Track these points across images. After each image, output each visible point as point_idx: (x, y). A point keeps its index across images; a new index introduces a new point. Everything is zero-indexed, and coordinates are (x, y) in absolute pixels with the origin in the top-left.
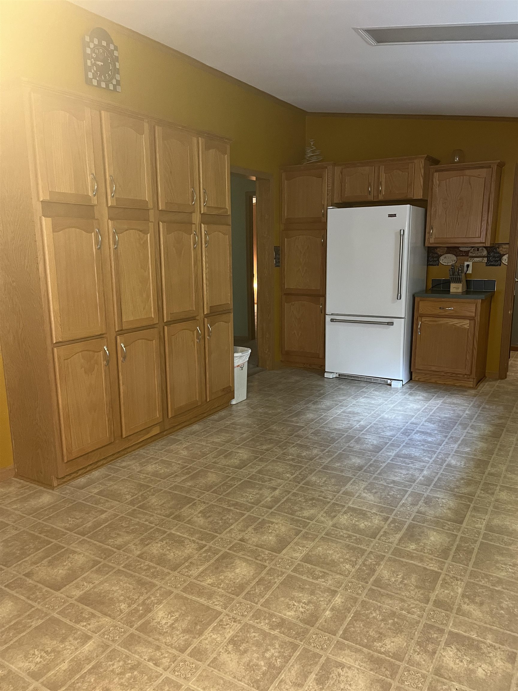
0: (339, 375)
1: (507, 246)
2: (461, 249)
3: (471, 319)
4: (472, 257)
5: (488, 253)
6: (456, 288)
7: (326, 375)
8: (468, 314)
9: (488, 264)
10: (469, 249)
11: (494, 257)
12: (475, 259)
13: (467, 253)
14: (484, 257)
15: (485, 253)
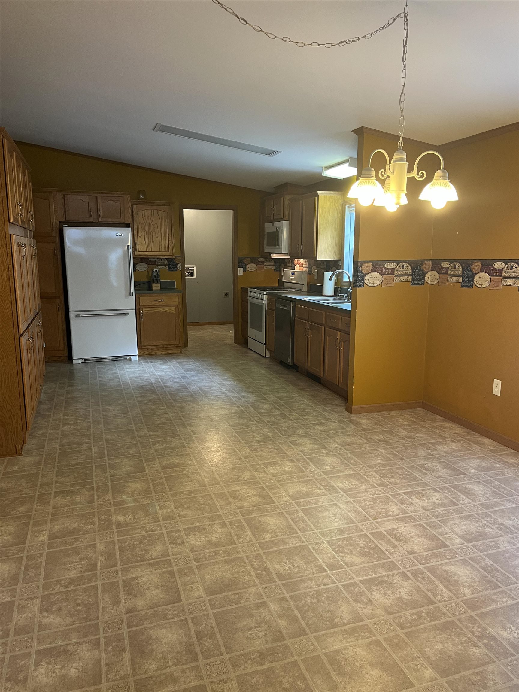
0: (85, 360)
1: (179, 258)
2: (150, 259)
3: (176, 306)
4: (158, 265)
5: (168, 262)
6: (156, 286)
7: (74, 362)
8: (174, 303)
9: (169, 270)
10: (156, 259)
11: (172, 265)
12: (160, 266)
13: (154, 263)
14: (166, 265)
15: (166, 262)
